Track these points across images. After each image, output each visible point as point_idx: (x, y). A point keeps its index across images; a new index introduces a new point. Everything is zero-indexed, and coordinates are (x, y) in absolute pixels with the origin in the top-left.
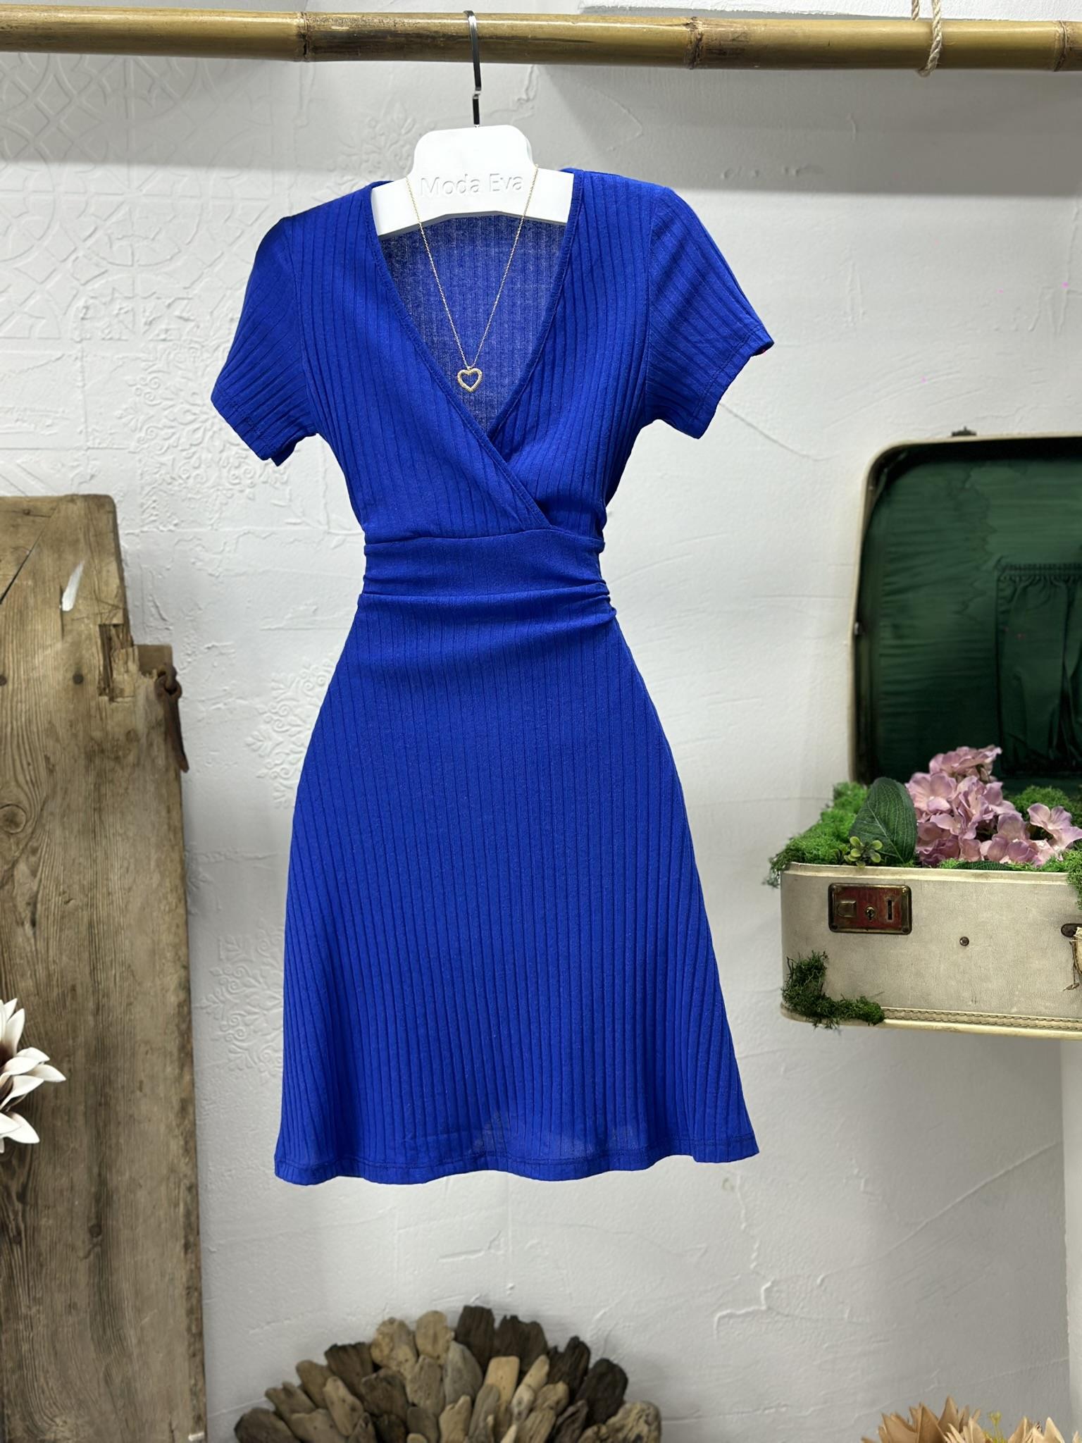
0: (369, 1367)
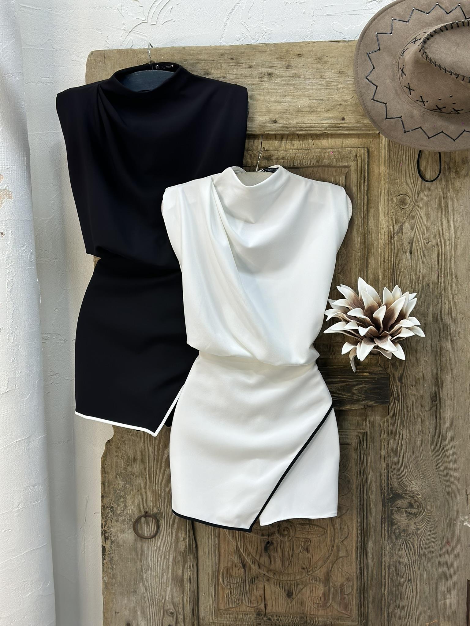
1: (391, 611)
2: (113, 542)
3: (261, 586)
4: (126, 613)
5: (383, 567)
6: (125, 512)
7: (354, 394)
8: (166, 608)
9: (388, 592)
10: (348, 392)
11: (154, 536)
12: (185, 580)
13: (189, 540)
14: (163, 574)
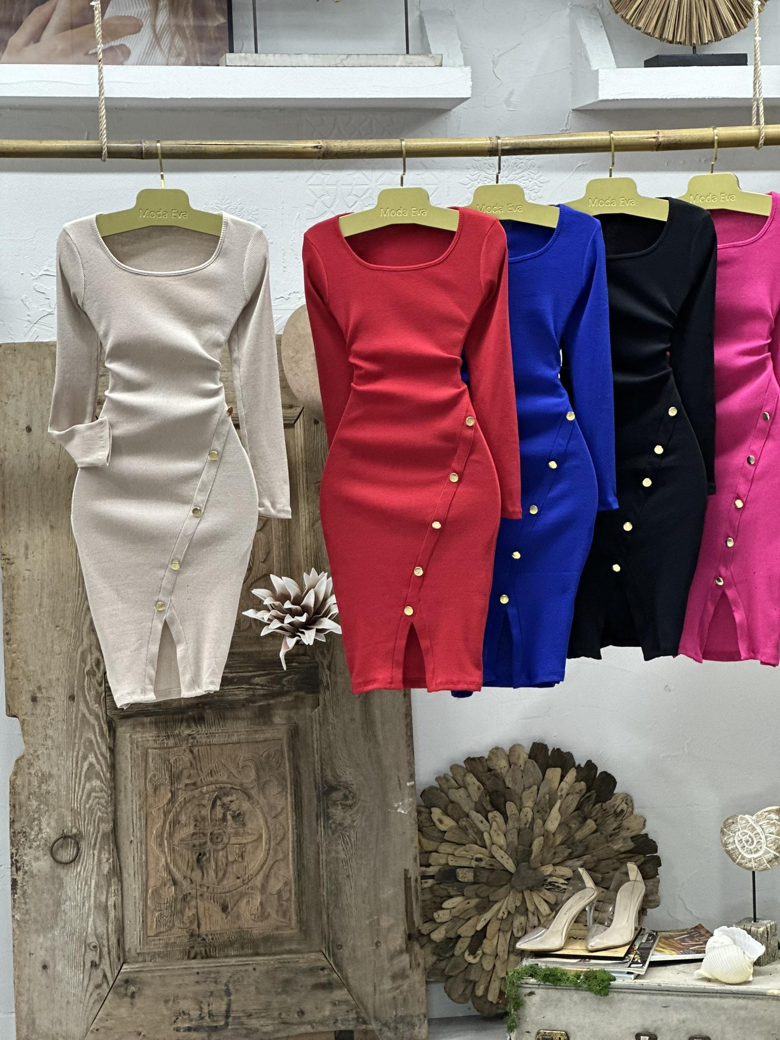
0: (486, 768)
1: (330, 912)
2: (26, 872)
3: (193, 903)
4: (43, 953)
5: (321, 866)
6: (40, 836)
7: (284, 685)
8: (88, 942)
9: (327, 893)
10: (277, 684)
11: (74, 860)
12: (109, 907)
13: (113, 861)
14: (84, 903)
